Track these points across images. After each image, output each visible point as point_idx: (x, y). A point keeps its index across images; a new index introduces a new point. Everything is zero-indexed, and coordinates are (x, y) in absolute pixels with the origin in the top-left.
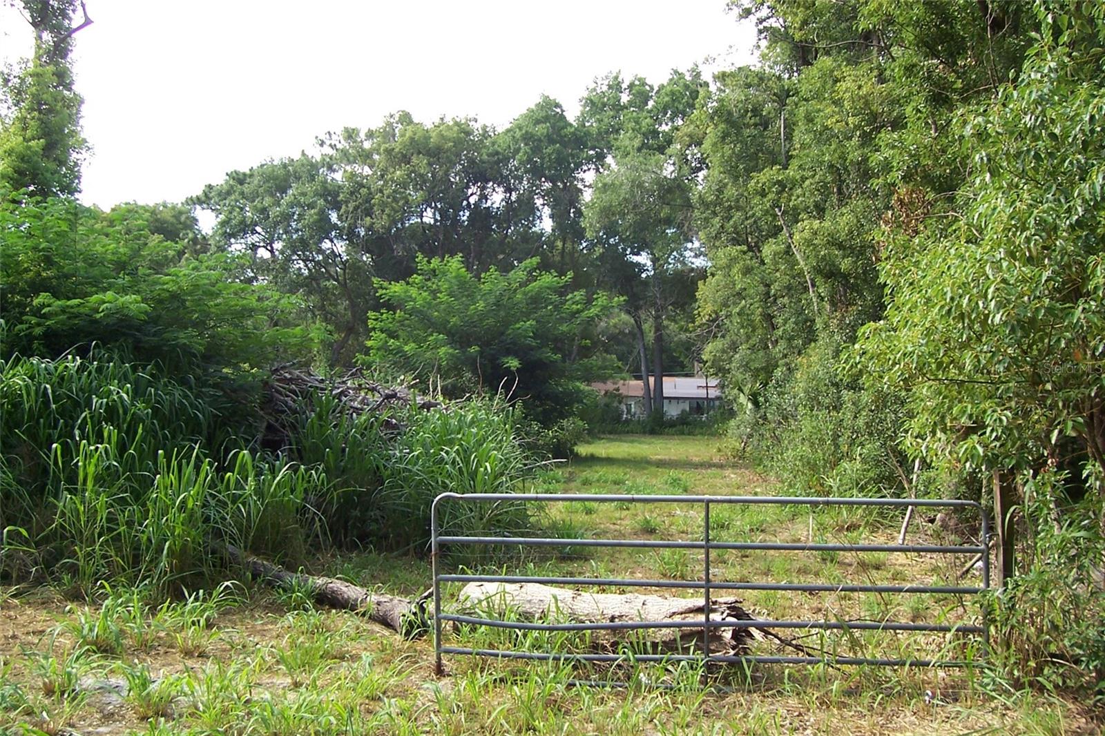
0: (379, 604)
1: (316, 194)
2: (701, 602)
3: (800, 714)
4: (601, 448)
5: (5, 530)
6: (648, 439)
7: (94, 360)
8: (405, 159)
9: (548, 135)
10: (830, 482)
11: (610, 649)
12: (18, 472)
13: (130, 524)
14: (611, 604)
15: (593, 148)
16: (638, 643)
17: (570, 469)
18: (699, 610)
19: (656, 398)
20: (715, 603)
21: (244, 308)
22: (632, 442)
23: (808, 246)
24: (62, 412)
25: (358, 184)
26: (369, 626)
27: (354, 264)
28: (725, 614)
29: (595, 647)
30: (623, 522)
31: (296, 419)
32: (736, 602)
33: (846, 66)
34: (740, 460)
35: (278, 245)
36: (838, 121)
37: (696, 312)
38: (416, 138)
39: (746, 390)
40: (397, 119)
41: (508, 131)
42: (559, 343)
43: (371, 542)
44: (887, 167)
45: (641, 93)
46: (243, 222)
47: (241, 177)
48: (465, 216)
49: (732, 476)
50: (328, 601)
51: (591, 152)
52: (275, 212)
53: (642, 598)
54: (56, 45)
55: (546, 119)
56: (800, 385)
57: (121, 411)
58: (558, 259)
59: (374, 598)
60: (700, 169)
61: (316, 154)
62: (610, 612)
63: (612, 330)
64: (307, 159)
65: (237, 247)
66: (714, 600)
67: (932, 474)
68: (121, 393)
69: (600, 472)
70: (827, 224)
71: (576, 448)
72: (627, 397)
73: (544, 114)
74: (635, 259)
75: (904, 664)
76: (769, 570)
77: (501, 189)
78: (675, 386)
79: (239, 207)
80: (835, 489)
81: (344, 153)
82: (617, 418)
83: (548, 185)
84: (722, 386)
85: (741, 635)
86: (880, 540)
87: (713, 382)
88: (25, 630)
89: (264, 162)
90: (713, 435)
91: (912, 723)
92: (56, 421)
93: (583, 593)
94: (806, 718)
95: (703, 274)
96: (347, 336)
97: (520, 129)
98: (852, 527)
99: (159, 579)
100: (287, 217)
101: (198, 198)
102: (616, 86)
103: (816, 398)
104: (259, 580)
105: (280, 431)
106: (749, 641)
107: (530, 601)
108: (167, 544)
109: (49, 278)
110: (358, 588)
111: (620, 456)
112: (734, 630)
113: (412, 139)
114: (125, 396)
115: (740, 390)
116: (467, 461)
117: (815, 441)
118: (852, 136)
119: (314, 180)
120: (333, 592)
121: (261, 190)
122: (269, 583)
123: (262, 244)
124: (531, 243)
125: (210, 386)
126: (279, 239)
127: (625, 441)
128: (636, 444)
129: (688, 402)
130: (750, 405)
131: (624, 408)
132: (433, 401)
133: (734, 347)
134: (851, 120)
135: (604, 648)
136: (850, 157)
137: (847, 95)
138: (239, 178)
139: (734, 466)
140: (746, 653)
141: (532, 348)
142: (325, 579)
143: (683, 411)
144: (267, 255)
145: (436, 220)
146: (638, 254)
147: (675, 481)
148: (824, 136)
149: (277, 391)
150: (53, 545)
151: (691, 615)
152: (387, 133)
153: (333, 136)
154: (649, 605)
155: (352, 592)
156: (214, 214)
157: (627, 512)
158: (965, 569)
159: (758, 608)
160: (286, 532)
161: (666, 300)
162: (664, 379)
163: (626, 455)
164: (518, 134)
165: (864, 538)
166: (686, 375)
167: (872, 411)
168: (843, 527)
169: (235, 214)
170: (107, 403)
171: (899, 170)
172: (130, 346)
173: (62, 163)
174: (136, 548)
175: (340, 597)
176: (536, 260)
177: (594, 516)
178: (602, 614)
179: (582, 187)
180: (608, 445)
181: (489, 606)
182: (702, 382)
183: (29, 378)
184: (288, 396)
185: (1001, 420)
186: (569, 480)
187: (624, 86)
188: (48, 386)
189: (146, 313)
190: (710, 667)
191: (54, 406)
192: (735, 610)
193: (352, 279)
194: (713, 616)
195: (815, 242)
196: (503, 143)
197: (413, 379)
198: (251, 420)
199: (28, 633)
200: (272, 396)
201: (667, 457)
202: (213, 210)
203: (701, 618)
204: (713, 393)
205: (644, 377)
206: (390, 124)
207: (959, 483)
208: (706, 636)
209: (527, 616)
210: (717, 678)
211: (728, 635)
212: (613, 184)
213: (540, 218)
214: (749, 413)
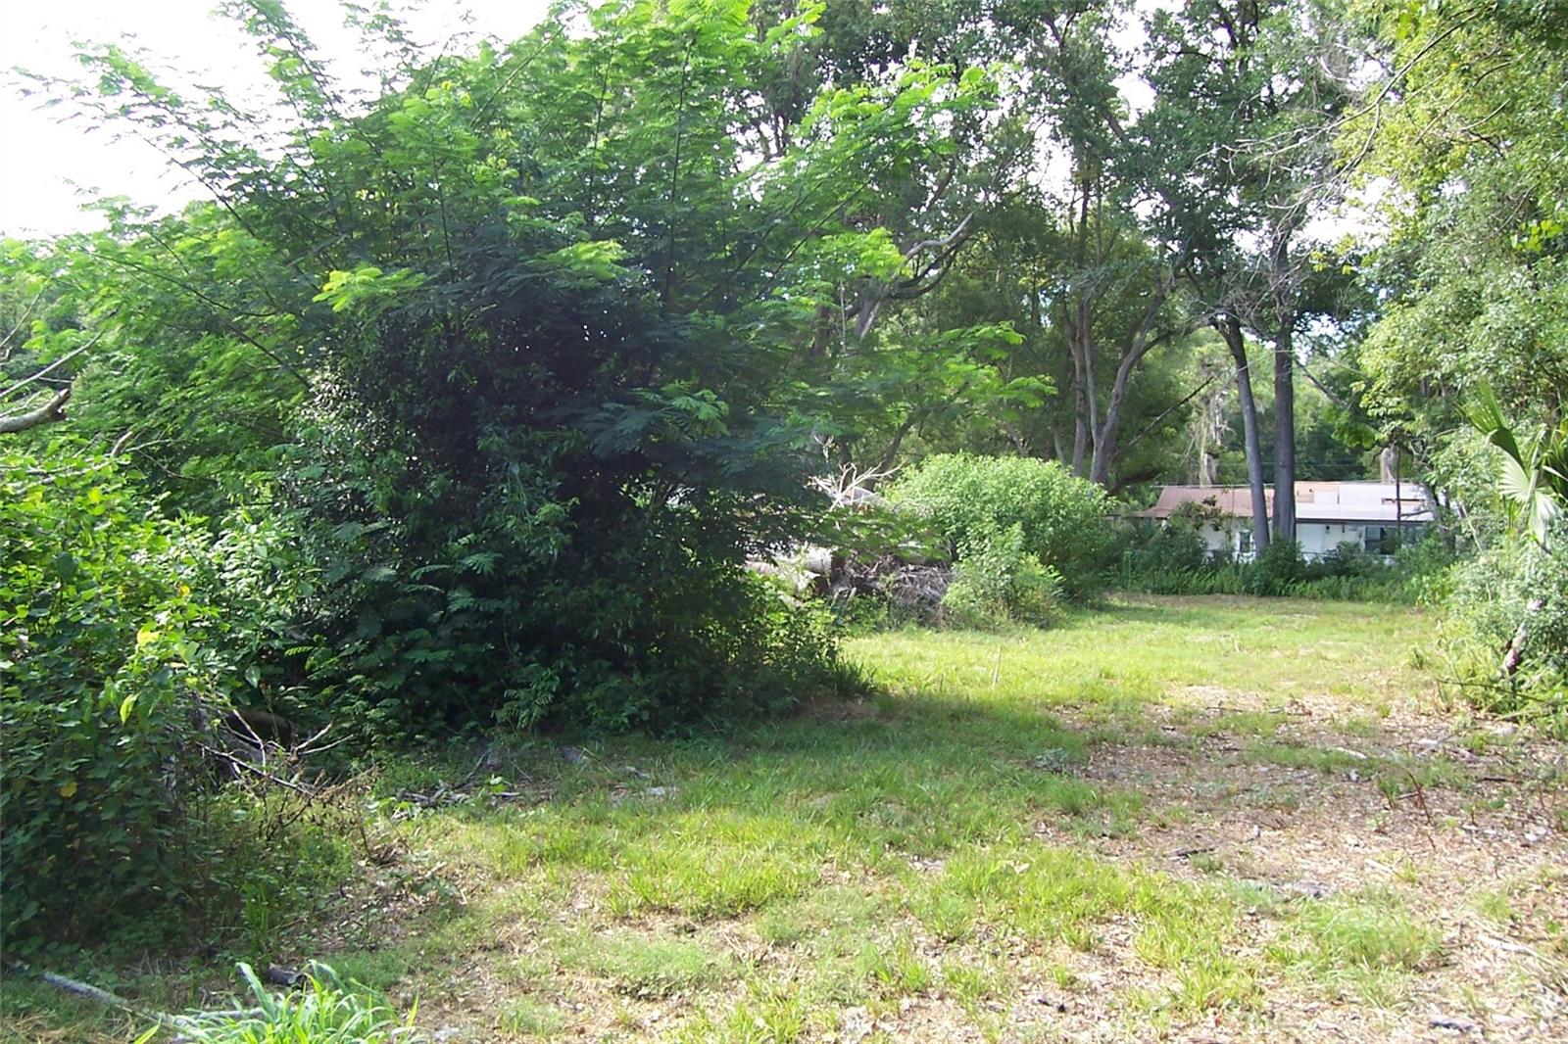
19: (1280, 520)
129: (1363, 528)
143: (1340, 547)
182: (1388, 490)
214: (1539, 531)
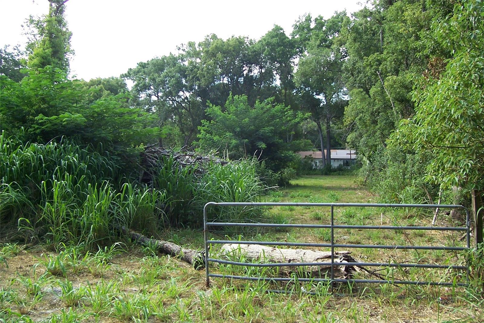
0: (185, 253)
1: (177, 72)
2: (330, 253)
3: (376, 308)
4: (301, 182)
5: (19, 220)
6: (324, 177)
7: (62, 144)
8: (214, 55)
9: (278, 43)
10: (401, 196)
11: (288, 275)
12: (28, 194)
13: (75, 217)
14: (290, 254)
15: (298, 48)
16: (301, 272)
17: (285, 191)
18: (329, 257)
19: (328, 159)
20: (337, 254)
21: (131, 120)
22: (316, 178)
23: (392, 88)
24: (48, 167)
25: (194, 66)
26: (181, 263)
27: (193, 102)
28: (342, 259)
29: (282, 274)
30: (306, 215)
31: (156, 169)
32: (348, 253)
33: (408, 4)
34: (364, 186)
35: (160, 94)
36: (404, 30)
37: (344, 120)
38: (218, 45)
39: (367, 154)
40: (210, 37)
41: (260, 41)
42: (282, 135)
43: (189, 225)
44: (424, 47)
45: (320, 23)
46: (144, 85)
47: (143, 65)
48: (241, 80)
49: (359, 193)
50: (163, 251)
51: (297, 50)
52: (158, 80)
53: (305, 251)
54: (58, 8)
55: (277, 35)
56: (388, 151)
57: (74, 167)
58: (283, 98)
59: (183, 250)
60: (346, 56)
61: (176, 53)
62: (289, 258)
63: (309, 129)
64: (172, 56)
65: (143, 96)
66: (337, 252)
67: (448, 192)
68: (74, 159)
69: (300, 192)
70: (400, 78)
71: (290, 182)
72: (315, 158)
73: (276, 33)
74: (317, 97)
75: (427, 284)
76: (370, 237)
77: (258, 68)
78: (336, 154)
79: (143, 78)
80: (403, 199)
81: (188, 53)
82: (311, 168)
83: (278, 65)
84: (356, 153)
85: (349, 269)
86: (424, 223)
87: (353, 152)
88: (26, 264)
89: (154, 58)
90: (353, 175)
91: (430, 313)
92: (45, 172)
93: (277, 249)
94: (378, 310)
95: (347, 103)
96: (191, 133)
97: (265, 40)
98: (411, 217)
99: (89, 241)
100: (163, 82)
101: (126, 74)
102: (308, 19)
103: (395, 158)
104: (135, 242)
105: (149, 175)
106: (353, 272)
107: (252, 252)
108: (92, 226)
109: (45, 108)
110: (177, 246)
111: (309, 185)
112: (346, 267)
113: (216, 46)
114: (75, 160)
115: (364, 155)
116: (231, 187)
117: (395, 177)
118: (411, 37)
119: (175, 66)
120: (167, 247)
121: (152, 70)
122: (139, 243)
123: (153, 94)
124: (272, 91)
125: (115, 155)
126: (161, 91)
127: (313, 178)
128: (318, 180)
129: (342, 161)
130: (368, 162)
131: (313, 163)
132: (225, 161)
133: (361, 136)
134: (410, 29)
135: (286, 274)
136: (411, 45)
137: (408, 18)
138: (143, 66)
139: (361, 189)
140: (351, 278)
141: (269, 137)
142: (164, 242)
143: (340, 165)
144: (156, 99)
145: (229, 82)
146: (318, 95)
147: (333, 196)
148: (398, 37)
149: (149, 157)
150: (43, 226)
151: (326, 259)
152: (206, 44)
153: (184, 45)
154: (306, 255)
155: (174, 247)
156: (132, 81)
157: (309, 210)
158: (463, 237)
159: (363, 255)
160: (149, 220)
161: (331, 115)
162: (331, 150)
163: (312, 184)
164: (264, 43)
165: (416, 221)
166: (342, 149)
167: (420, 163)
168: (406, 217)
169: (141, 81)
170: (68, 163)
171: (429, 49)
172: (80, 138)
173: (60, 59)
174: (78, 227)
175: (169, 250)
176: (272, 98)
177: (293, 212)
178: (285, 258)
179: (293, 66)
180: (305, 180)
181: (234, 254)
182: (348, 152)
183: (34, 152)
184: (153, 159)
185: (468, 165)
186: (285, 196)
187: (312, 20)
188: (41, 156)
189: (85, 122)
190: (334, 285)
191: (44, 165)
192: (347, 257)
193: (192, 108)
194: (335, 260)
195: (395, 86)
196: (257, 47)
197: (217, 152)
198: (135, 170)
199: (27, 266)
200: (146, 160)
201: (331, 185)
202: (132, 80)
203: (330, 261)
204: (354, 157)
205: (322, 150)
206: (207, 39)
207: (461, 196)
208: (333, 269)
209: (250, 259)
210: (338, 289)
211: (343, 269)
212: (306, 62)
213: (275, 80)
214: (367, 165)
